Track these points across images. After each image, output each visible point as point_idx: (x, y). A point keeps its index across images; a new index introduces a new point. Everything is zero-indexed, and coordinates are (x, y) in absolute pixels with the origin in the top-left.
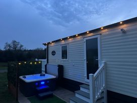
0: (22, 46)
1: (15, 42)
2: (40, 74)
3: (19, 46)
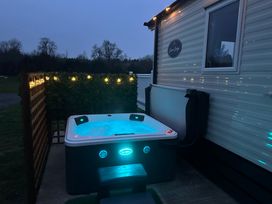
1: (108, 43)
3: (115, 51)
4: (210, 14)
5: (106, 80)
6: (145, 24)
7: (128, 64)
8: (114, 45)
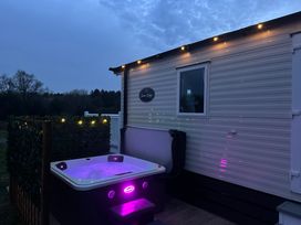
0: (38, 84)
1: (24, 73)
2: (106, 157)
3: (33, 84)
4: (181, 73)
5: (80, 123)
6: (111, 69)
7: (51, 99)
8: (32, 76)
